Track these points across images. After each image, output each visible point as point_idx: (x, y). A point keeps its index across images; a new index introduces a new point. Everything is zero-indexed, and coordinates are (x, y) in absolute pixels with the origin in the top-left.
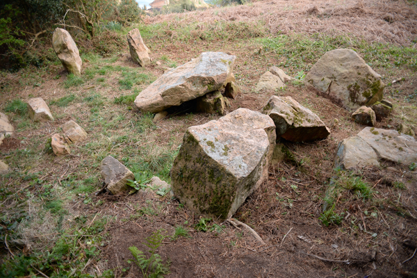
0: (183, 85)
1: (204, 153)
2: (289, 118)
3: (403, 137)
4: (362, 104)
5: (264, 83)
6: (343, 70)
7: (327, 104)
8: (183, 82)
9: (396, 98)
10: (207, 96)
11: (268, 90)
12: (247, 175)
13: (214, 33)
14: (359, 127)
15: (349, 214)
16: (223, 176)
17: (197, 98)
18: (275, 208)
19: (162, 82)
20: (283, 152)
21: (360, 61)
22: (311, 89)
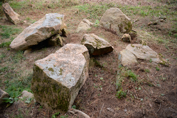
0: (37, 33)
1: (48, 76)
2: (94, 45)
3: (144, 47)
4: (125, 33)
5: (81, 27)
6: (115, 18)
7: (110, 35)
8: (37, 31)
9: (136, 28)
10: (52, 37)
11: (83, 31)
12: (75, 84)
13: (55, 4)
14: (125, 43)
15: (129, 91)
16: (61, 88)
17: (46, 39)
18: (94, 93)
19: (26, 32)
20: (94, 62)
21: (121, 13)
22: (103, 28)
